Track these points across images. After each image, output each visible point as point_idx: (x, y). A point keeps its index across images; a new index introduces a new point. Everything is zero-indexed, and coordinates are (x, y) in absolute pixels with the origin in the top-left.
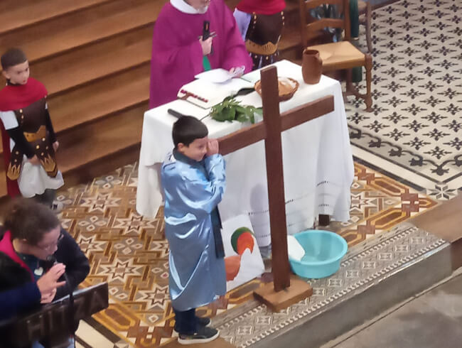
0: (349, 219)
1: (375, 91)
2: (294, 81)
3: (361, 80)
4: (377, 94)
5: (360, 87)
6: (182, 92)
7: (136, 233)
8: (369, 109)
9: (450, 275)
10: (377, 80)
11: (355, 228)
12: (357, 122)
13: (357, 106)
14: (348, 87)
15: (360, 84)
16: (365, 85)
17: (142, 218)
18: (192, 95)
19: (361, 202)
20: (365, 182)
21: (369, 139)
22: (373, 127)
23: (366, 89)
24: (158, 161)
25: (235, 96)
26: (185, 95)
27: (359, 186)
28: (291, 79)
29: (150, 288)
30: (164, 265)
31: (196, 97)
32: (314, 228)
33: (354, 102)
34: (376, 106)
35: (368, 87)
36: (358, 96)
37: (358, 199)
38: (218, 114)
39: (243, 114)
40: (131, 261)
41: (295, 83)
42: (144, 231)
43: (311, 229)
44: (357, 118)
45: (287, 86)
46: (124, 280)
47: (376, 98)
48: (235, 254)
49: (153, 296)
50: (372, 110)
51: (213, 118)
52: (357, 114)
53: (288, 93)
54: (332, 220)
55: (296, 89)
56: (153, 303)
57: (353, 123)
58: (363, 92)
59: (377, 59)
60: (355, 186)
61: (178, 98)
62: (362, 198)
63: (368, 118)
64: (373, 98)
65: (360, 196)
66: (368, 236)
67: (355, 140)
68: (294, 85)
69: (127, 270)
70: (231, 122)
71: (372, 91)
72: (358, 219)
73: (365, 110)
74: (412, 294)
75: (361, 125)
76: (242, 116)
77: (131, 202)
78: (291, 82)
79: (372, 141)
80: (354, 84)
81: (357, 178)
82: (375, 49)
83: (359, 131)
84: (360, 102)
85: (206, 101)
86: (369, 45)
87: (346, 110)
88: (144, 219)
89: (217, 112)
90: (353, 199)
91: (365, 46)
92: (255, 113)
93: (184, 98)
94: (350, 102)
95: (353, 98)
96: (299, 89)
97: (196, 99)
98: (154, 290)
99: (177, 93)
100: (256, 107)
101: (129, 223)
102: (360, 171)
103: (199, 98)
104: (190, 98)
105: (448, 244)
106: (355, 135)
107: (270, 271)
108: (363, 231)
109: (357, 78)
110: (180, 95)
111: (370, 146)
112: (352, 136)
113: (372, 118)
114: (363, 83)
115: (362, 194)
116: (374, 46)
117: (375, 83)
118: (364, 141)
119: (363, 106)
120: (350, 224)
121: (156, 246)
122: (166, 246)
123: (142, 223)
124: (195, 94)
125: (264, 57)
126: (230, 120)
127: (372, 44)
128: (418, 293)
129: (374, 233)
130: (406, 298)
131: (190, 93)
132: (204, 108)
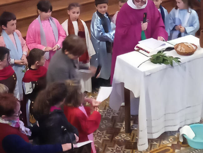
2: (195, 46)
6: (137, 47)
7: (109, 118)
17: (112, 110)
18: (142, 49)
24: (122, 82)
25: (164, 51)
26: (138, 49)
28: (193, 45)
29: (113, 147)
30: (122, 135)
31: (143, 50)
32: (201, 123)
38: (154, 60)
39: (167, 60)
40: (105, 132)
41: (195, 47)
42: (113, 117)
43: (199, 123)
45: (191, 48)
46: (101, 141)
51: (152, 62)
53: (191, 51)
55: (196, 50)
61: (134, 50)
68: (194, 48)
69: (103, 136)
70: (161, 64)
76: (166, 61)
77: (107, 102)
78: (193, 46)
85: (148, 53)
88: (113, 111)
89: (154, 58)
92: (173, 60)
93: (138, 51)
96: (197, 50)
97: (144, 51)
99: (134, 47)
100: (174, 57)
101: (106, 113)
103: (145, 51)
104: (141, 51)
110: (136, 48)
121: (118, 125)
122: (124, 126)
123: (112, 113)
126: (160, 63)
131: (141, 48)
132: (148, 57)
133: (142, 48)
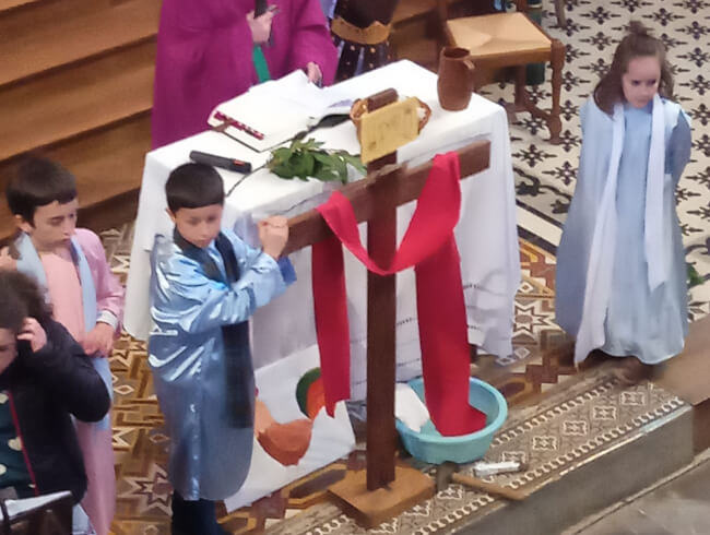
0: (510, 353)
1: (568, 103)
2: (423, 105)
3: (542, 80)
4: (571, 111)
5: (540, 94)
6: (219, 116)
8: (554, 139)
9: (689, 463)
10: (571, 82)
11: (522, 370)
12: (532, 164)
13: (534, 132)
14: (519, 94)
15: (541, 88)
16: (550, 91)
18: (235, 124)
19: (535, 320)
20: (542, 281)
21: (552, 197)
22: (561, 173)
23: (550, 99)
25: (313, 129)
26: (222, 122)
27: (531, 288)
31: (242, 127)
33: (528, 124)
34: (568, 133)
35: (555, 95)
36: (536, 113)
37: (529, 313)
38: (282, 165)
41: (424, 110)
44: (532, 156)
47: (568, 118)
48: (303, 416)
49: (149, 488)
50: (561, 141)
51: (273, 173)
52: (532, 148)
54: (480, 352)
56: (150, 502)
57: (524, 165)
58: (545, 104)
59: (574, 41)
60: (526, 288)
61: (210, 128)
62: (537, 312)
63: (554, 156)
64: (562, 117)
65: (532, 309)
66: (545, 387)
67: (527, 199)
68: (421, 113)
70: (307, 181)
71: (562, 103)
72: (528, 352)
73: (546, 140)
74: (620, 497)
75: (538, 170)
79: (558, 202)
80: (529, 88)
81: (527, 273)
82: (570, 21)
83: (536, 180)
84: (540, 125)
85: (260, 137)
86: (559, 14)
87: (513, 139)
89: (280, 160)
90: (520, 313)
91: (551, 14)
92: (348, 166)
93: (220, 130)
94: (520, 124)
95: (526, 116)
96: (430, 119)
97: (243, 132)
98: (151, 477)
102: (534, 259)
103: (249, 132)
104: (231, 130)
105: (687, 409)
106: (528, 188)
107: (363, 447)
108: (536, 376)
109: (535, 77)
110: (213, 121)
111: (554, 212)
112: (522, 189)
113: (559, 156)
114: (546, 87)
115: (537, 304)
116: (568, 15)
117: (568, 88)
118: (544, 201)
119: (545, 133)
120: (513, 361)
124: (241, 121)
125: (368, 47)
126: (304, 176)
127: (566, 11)
128: (631, 494)
129: (556, 380)
130: (609, 504)
131: (231, 119)
132: (257, 151)
133: (236, 118)
